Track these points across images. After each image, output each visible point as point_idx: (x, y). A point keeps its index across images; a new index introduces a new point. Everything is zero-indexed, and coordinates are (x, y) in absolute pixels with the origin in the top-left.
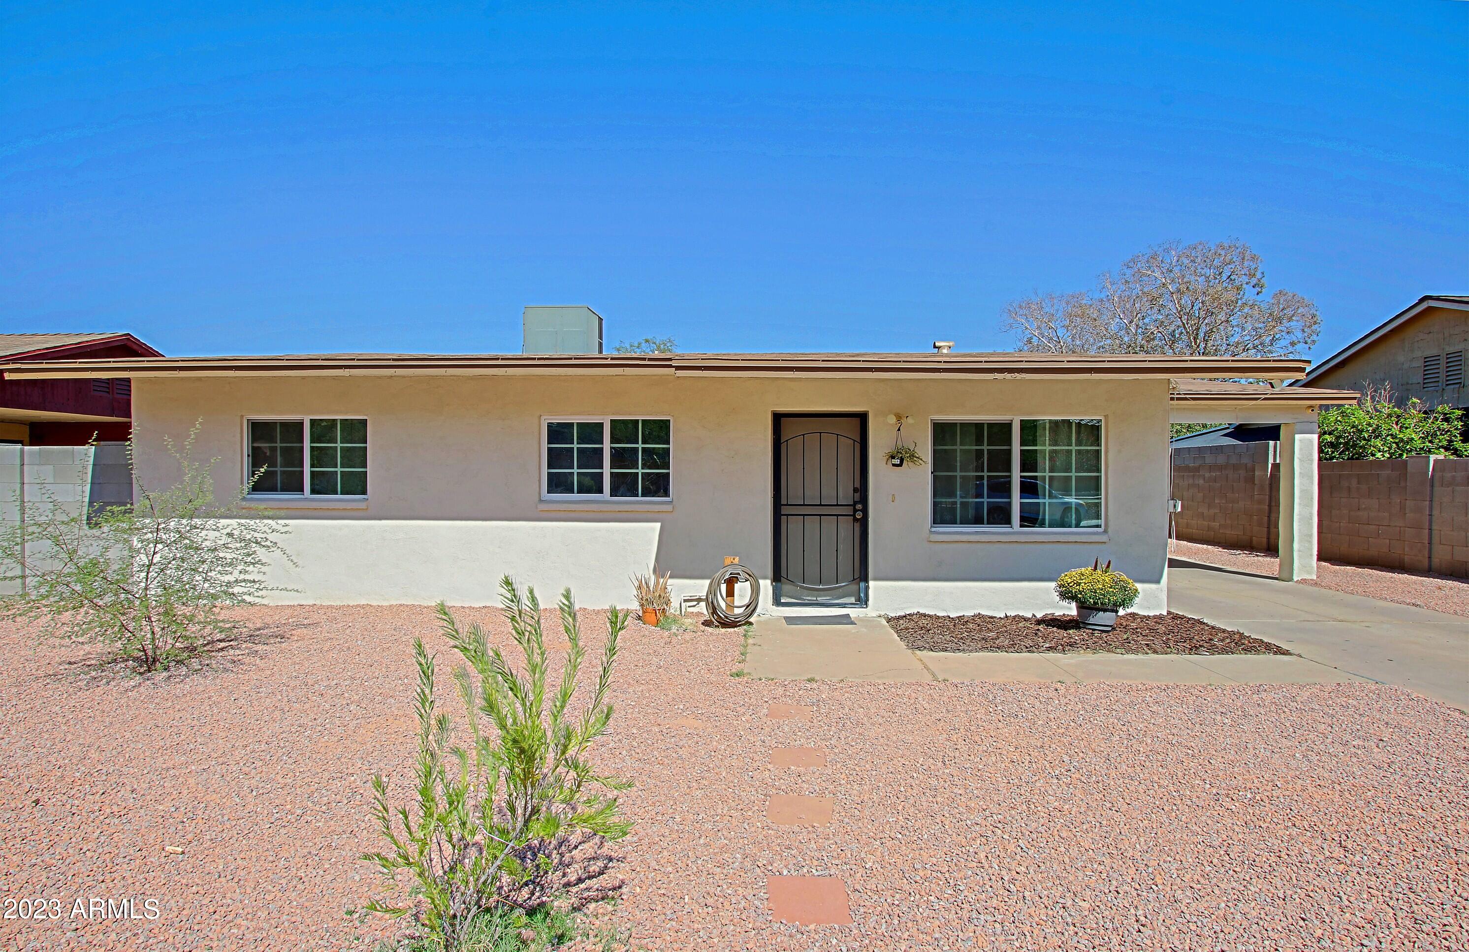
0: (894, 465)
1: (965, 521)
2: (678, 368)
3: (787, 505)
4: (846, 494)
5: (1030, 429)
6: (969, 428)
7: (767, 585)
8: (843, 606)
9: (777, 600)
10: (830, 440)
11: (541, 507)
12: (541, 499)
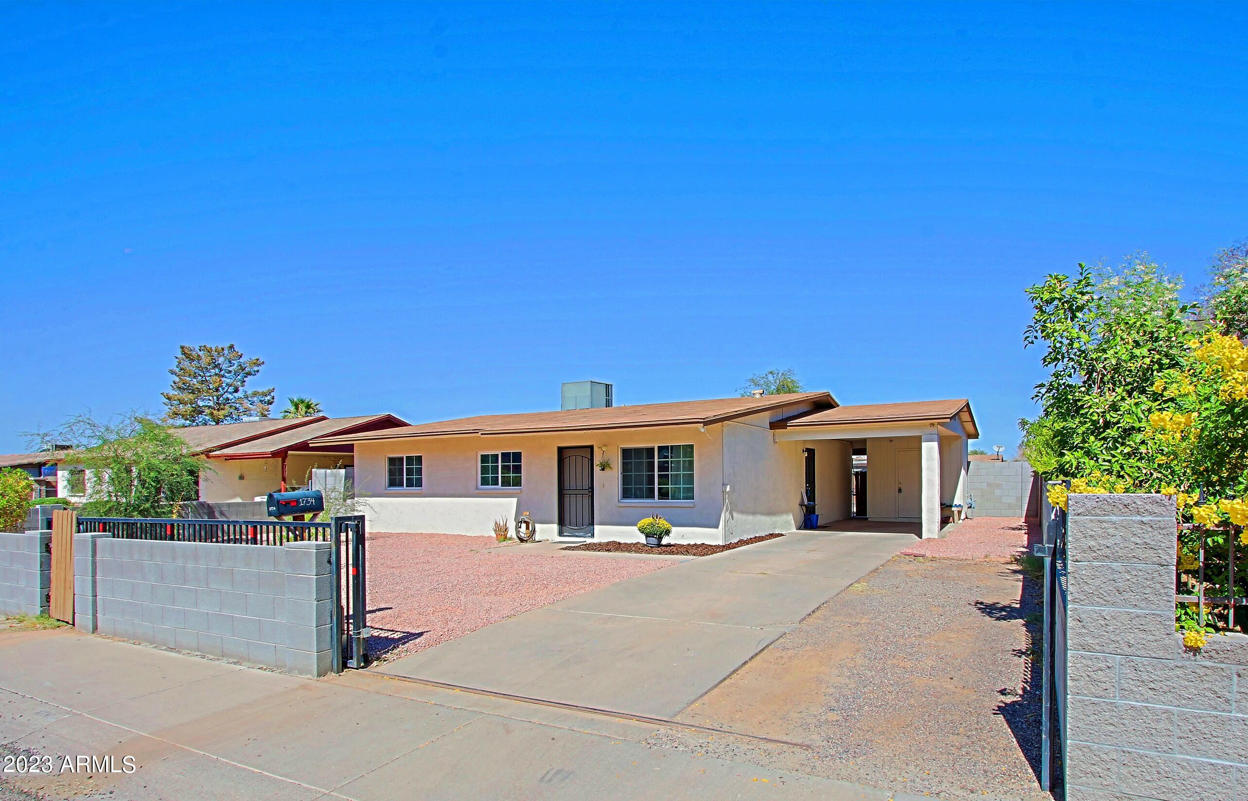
6: (638, 451)
7: (555, 527)
8: (584, 537)
9: (561, 534)
10: (579, 459)
11: (477, 491)
12: (477, 489)
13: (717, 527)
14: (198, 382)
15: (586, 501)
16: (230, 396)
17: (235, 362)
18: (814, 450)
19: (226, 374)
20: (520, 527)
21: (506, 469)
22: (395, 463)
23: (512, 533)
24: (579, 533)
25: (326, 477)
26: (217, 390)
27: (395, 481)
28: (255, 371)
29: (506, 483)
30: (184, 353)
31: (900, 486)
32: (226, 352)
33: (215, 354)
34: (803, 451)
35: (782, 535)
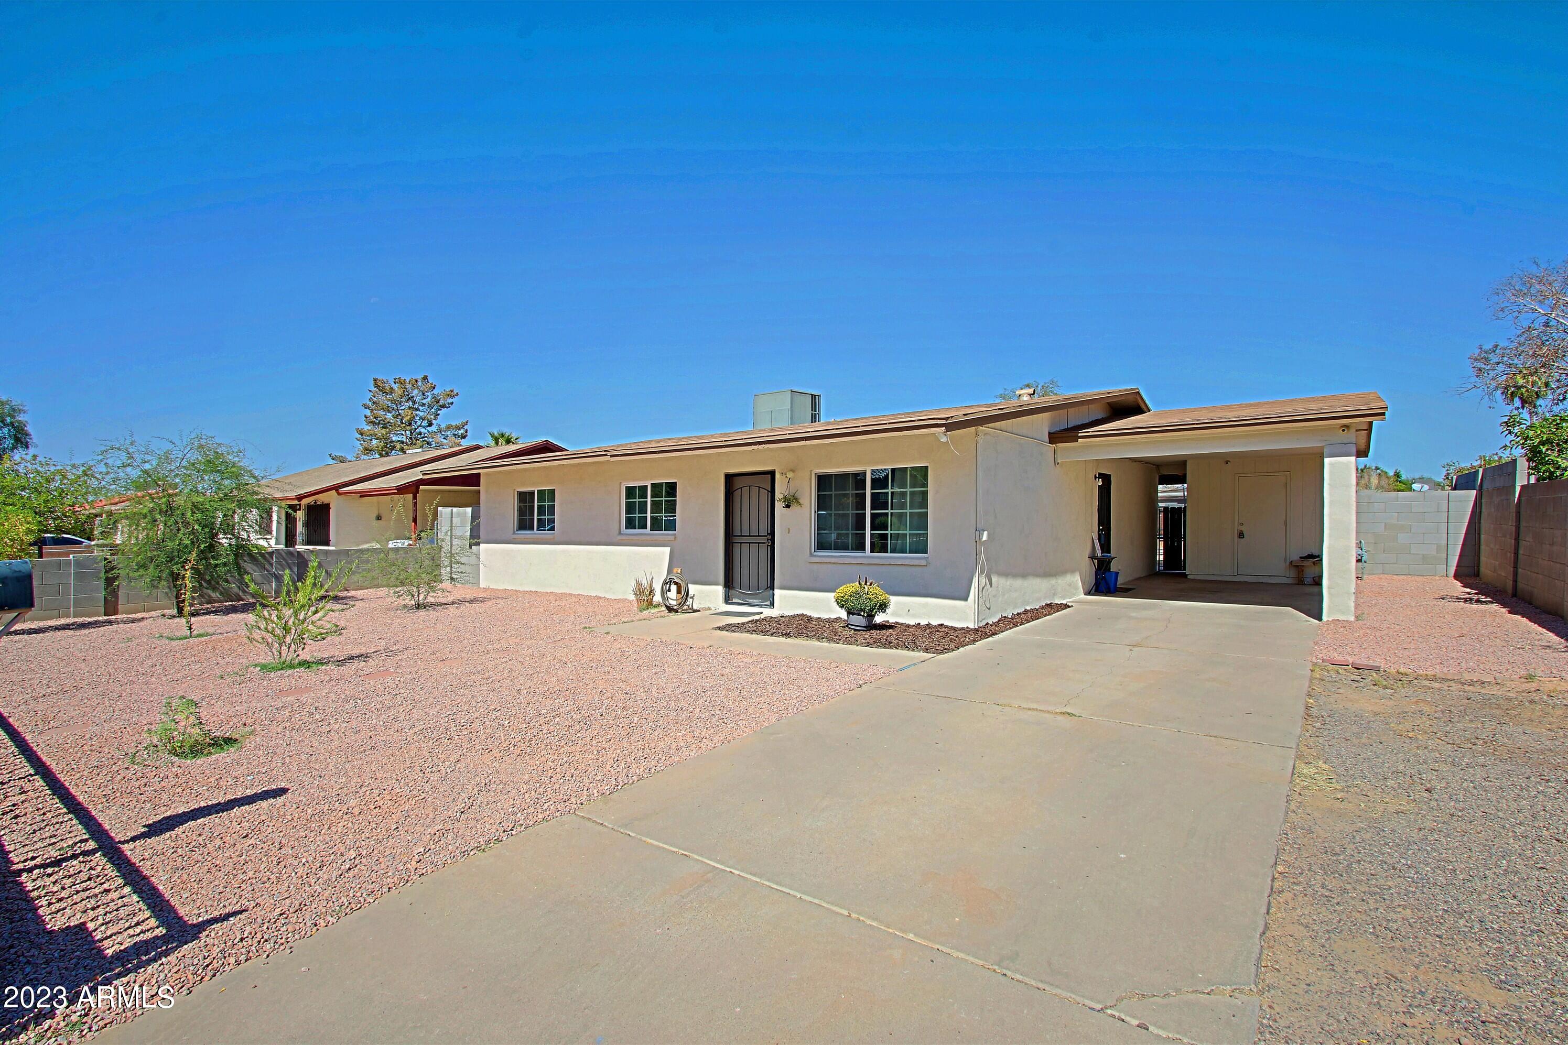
0: (786, 506)
1: (837, 548)
2: (612, 456)
3: (734, 535)
4: (764, 529)
5: (877, 477)
6: (843, 477)
7: (720, 590)
8: (761, 606)
9: (727, 600)
10: (755, 490)
11: (619, 537)
12: (620, 533)
13: (966, 599)
14: (393, 416)
15: (764, 550)
16: (423, 430)
17: (429, 394)
18: (1110, 475)
19: (420, 408)
20: (669, 590)
21: (656, 506)
22: (525, 498)
23: (657, 598)
24: (753, 599)
25: (452, 517)
26: (410, 424)
27: (524, 524)
28: (449, 404)
29: (656, 525)
30: (376, 386)
31: (1241, 528)
32: (420, 384)
33: (409, 386)
34: (1096, 477)
35: (1066, 606)
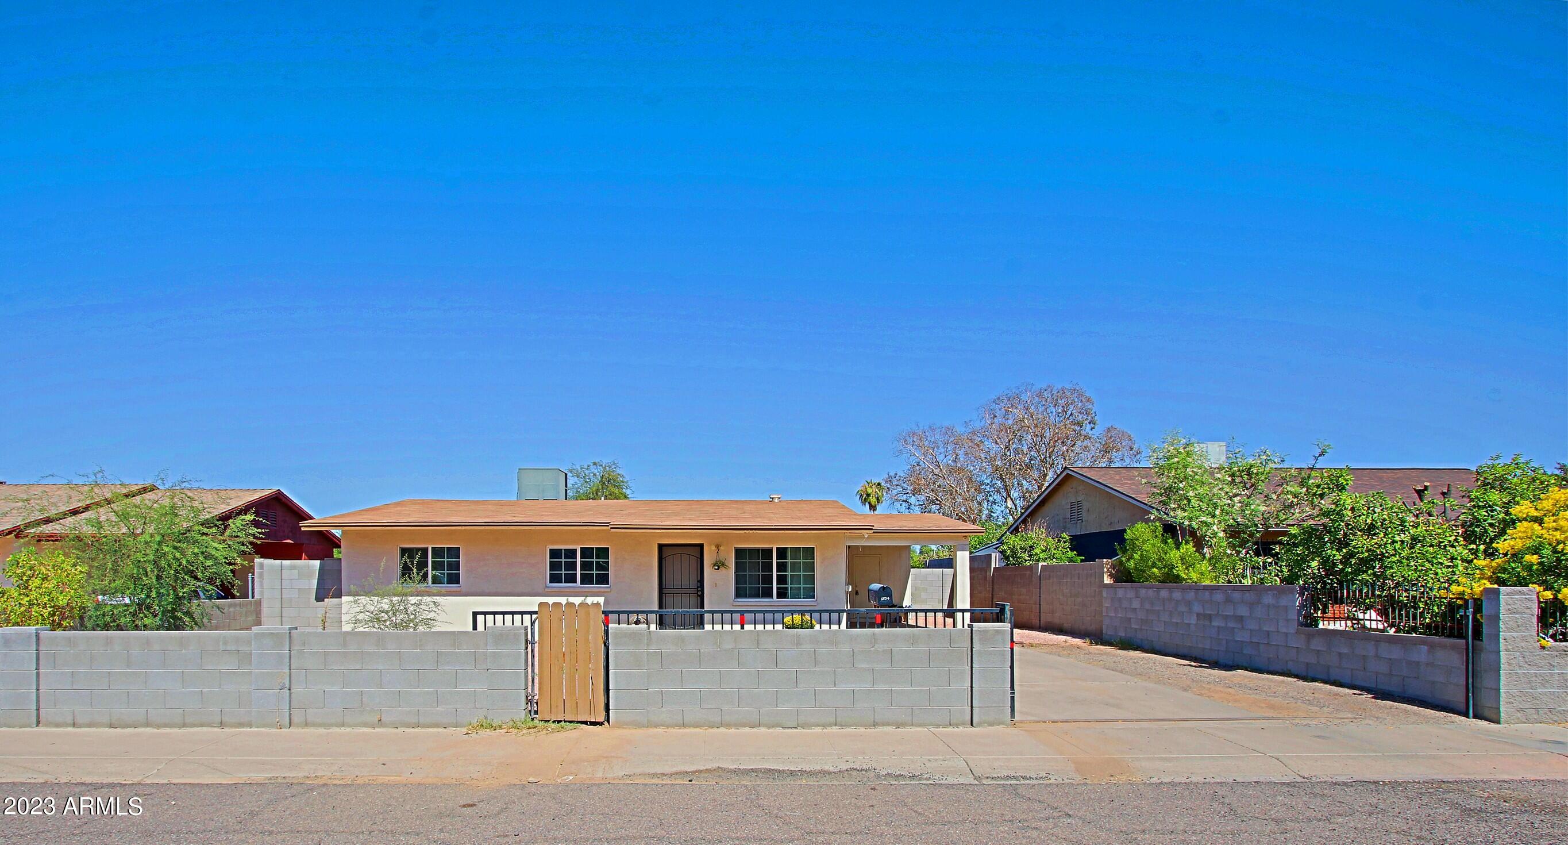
0: (715, 569)
1: (751, 596)
3: (665, 588)
4: (694, 583)
5: (782, 553)
